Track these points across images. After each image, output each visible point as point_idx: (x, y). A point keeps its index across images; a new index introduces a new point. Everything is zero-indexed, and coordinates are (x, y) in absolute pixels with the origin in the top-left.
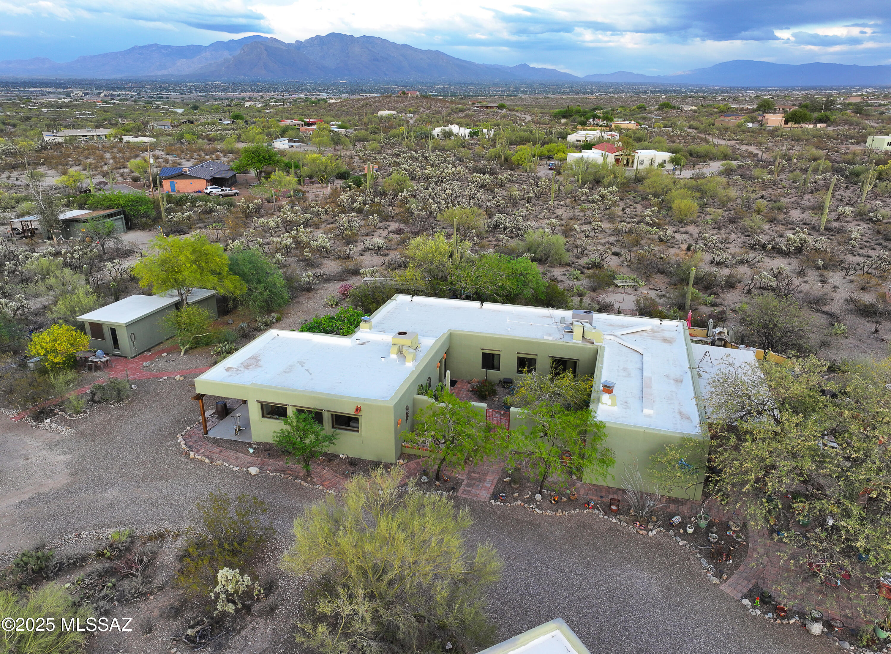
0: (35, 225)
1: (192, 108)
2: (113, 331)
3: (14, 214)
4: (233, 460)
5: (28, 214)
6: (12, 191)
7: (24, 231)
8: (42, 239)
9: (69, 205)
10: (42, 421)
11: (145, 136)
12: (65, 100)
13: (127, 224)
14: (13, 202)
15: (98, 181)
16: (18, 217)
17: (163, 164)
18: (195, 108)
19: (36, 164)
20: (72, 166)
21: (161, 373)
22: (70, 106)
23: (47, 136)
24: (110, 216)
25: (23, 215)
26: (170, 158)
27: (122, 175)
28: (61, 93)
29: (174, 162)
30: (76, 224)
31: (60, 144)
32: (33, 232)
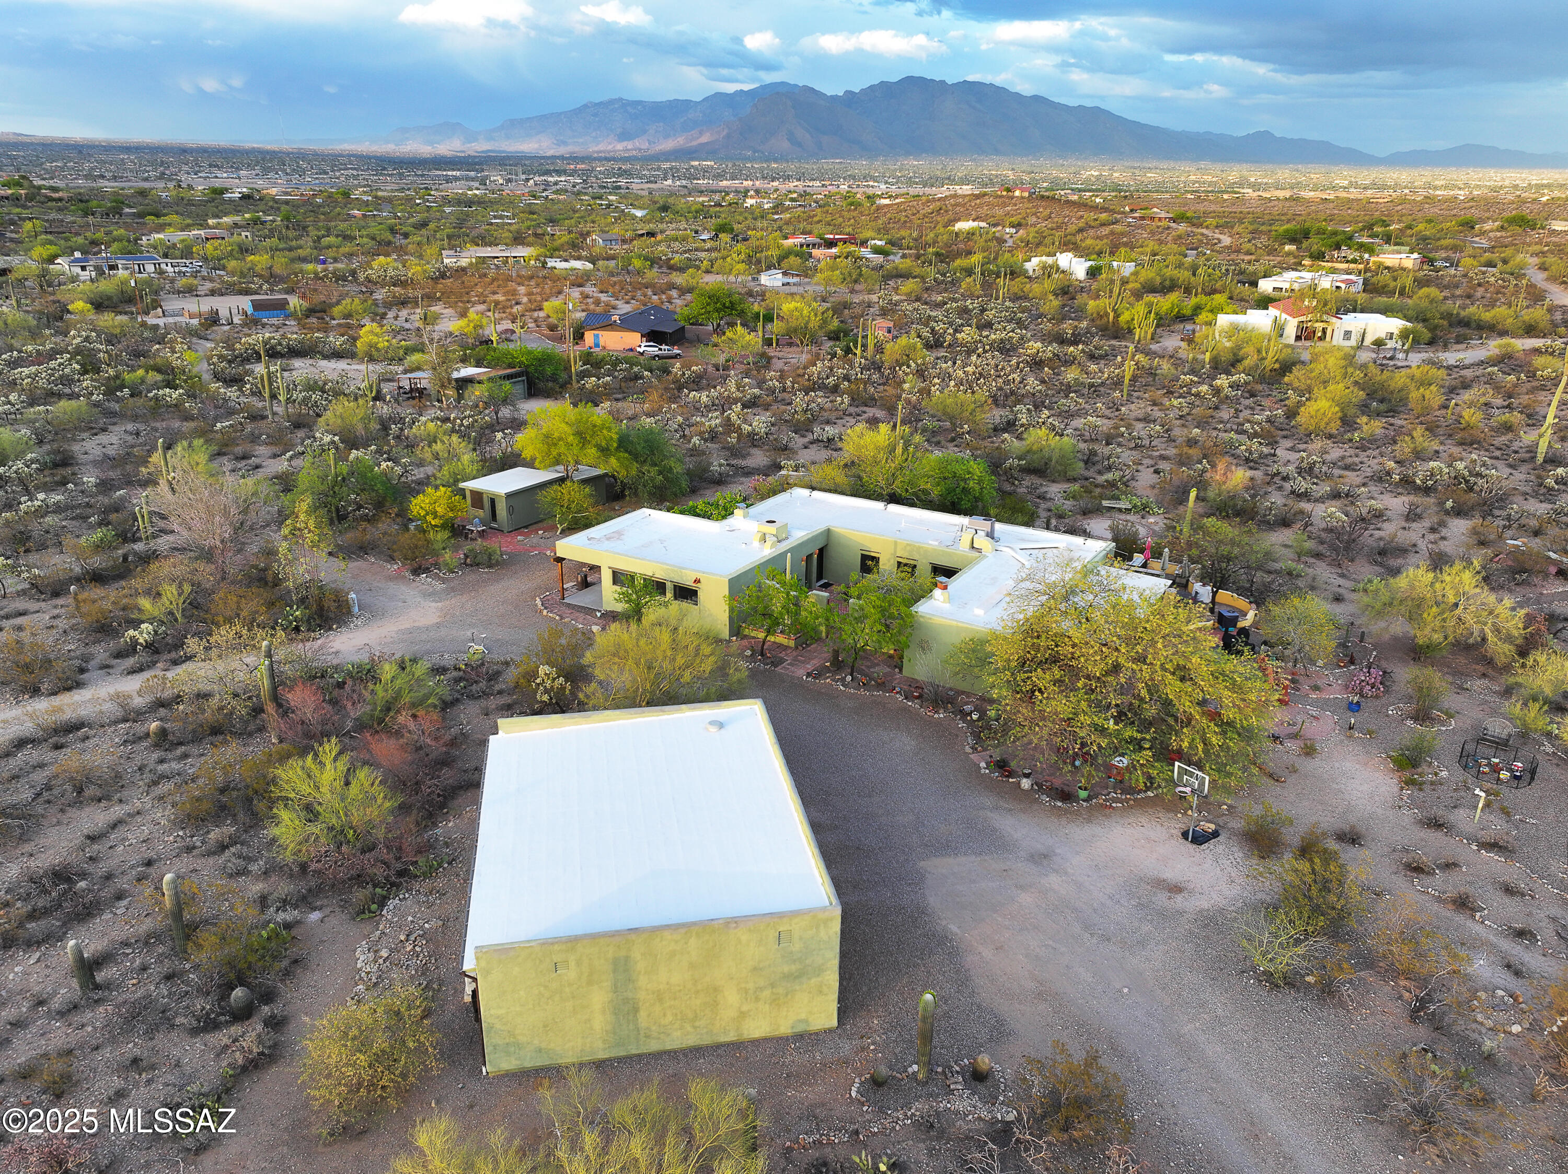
0: (424, 384)
1: (659, 209)
2: (493, 501)
3: (401, 368)
4: (580, 620)
5: (419, 369)
6: (400, 337)
7: (412, 390)
8: (431, 401)
9: (464, 360)
10: (419, 575)
11: (579, 258)
12: (477, 192)
13: (529, 388)
14: (401, 352)
15: (505, 328)
16: (406, 372)
17: (592, 307)
18: (665, 208)
19: (430, 298)
20: (474, 303)
21: (534, 548)
22: (484, 203)
23: (448, 257)
24: (508, 377)
25: (412, 370)
26: (603, 297)
27: (536, 321)
28: (473, 179)
29: (607, 304)
30: (469, 385)
31: (463, 269)
32: (421, 392)
